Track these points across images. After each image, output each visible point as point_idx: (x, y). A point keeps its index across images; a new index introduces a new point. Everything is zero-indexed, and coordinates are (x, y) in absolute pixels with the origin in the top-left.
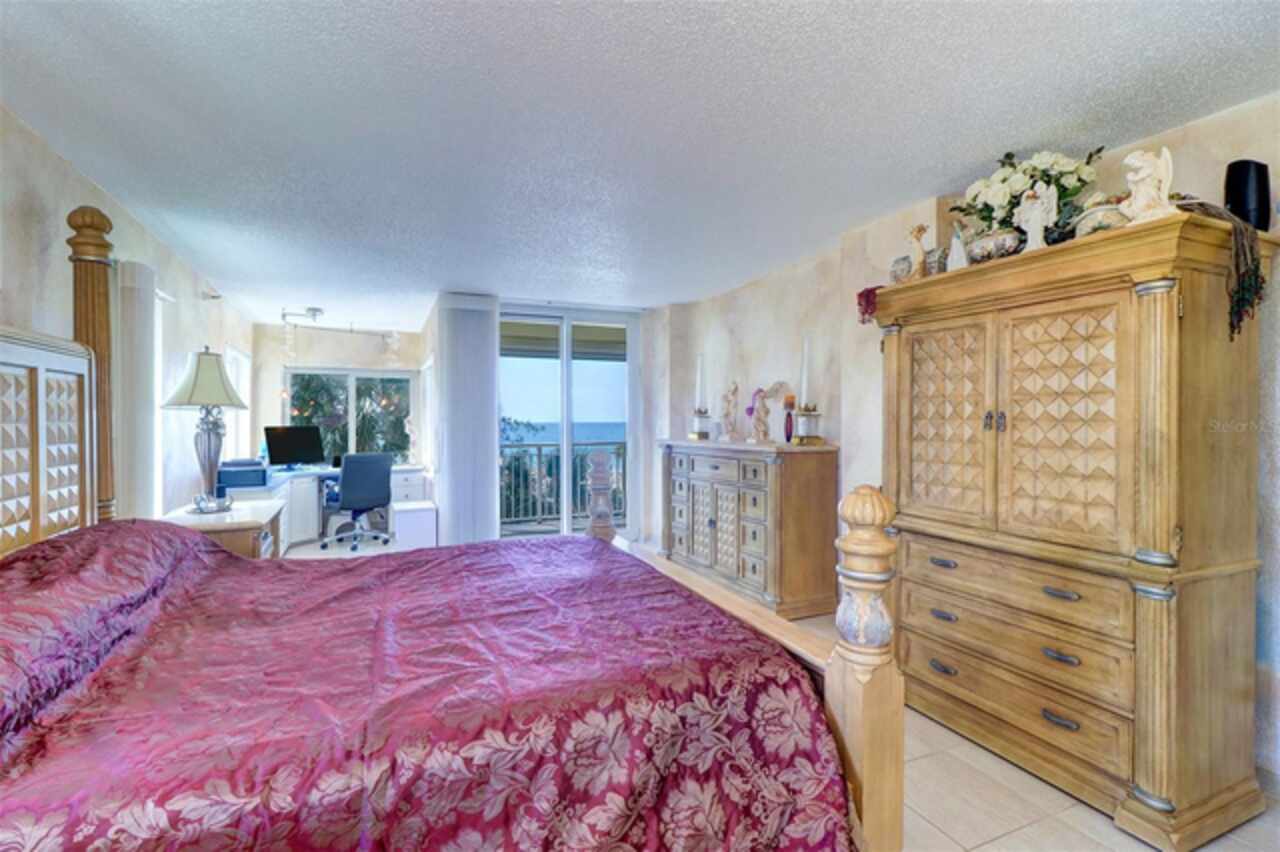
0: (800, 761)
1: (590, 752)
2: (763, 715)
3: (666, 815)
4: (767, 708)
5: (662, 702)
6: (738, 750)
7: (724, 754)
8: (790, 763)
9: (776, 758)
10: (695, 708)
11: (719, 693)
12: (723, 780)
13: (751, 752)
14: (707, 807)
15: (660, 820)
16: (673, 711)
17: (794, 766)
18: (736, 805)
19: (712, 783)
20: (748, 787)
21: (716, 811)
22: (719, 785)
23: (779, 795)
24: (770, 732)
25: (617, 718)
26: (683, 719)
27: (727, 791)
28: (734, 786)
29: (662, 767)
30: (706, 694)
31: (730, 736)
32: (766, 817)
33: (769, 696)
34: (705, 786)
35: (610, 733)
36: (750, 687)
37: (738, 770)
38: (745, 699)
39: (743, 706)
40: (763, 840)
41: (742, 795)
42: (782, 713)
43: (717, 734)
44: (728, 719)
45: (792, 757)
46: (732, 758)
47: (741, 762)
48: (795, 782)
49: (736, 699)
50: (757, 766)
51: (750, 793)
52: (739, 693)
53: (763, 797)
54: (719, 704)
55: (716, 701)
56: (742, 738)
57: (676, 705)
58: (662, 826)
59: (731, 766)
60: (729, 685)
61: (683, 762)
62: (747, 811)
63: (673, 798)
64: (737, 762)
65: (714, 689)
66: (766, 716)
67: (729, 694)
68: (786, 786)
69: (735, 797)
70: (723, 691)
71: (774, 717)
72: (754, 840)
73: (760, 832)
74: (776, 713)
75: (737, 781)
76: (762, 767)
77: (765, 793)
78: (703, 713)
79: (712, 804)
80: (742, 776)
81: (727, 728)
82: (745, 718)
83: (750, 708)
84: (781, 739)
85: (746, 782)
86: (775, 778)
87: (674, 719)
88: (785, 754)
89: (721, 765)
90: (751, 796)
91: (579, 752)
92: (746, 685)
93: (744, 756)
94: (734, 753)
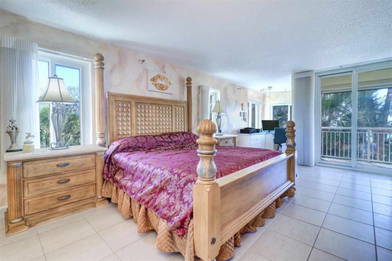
0: (186, 204)
1: (155, 175)
2: (187, 188)
3: (159, 196)
4: (189, 187)
5: (169, 173)
6: (177, 193)
7: (174, 191)
8: (184, 203)
9: (183, 200)
10: (174, 177)
11: (181, 177)
12: (171, 197)
13: (180, 195)
14: (164, 199)
15: (158, 196)
16: (170, 176)
17: (185, 205)
18: (169, 203)
19: (169, 196)
20: (174, 202)
21: (166, 201)
22: (170, 197)
23: (178, 208)
24: (186, 193)
25: (161, 172)
26: (171, 178)
27: (170, 199)
28: (172, 199)
29: (162, 186)
30: (178, 176)
31: (178, 188)
32: (172, 211)
33: (191, 184)
34: (167, 195)
35: (159, 174)
36: (188, 180)
37: (175, 197)
38: (185, 182)
39: (184, 183)
40: (169, 215)
41: (171, 203)
42: (191, 190)
43: (175, 186)
44: (179, 184)
45: (186, 202)
46: (175, 193)
47: (177, 196)
48: (183, 208)
49: (183, 180)
50: (179, 199)
51: (173, 203)
52: (185, 180)
53: (175, 206)
54: (179, 179)
55: (179, 178)
56: (180, 190)
57: (171, 175)
58: (157, 197)
59: (174, 195)
60: (184, 177)
61: (167, 188)
62: (170, 206)
63: (162, 193)
64: (176, 195)
65: (180, 176)
66: (187, 189)
67: (182, 178)
68: (181, 208)
69: (170, 202)
70: (182, 177)
71: (189, 190)
72: (167, 213)
73: (169, 212)
74: (190, 190)
75: (173, 199)
76: (180, 200)
77: (176, 206)
78: (175, 179)
79: (166, 199)
80: (175, 199)
81: (178, 186)
82: (182, 186)
83: (185, 184)
84: (187, 196)
85: (174, 201)
86: (180, 204)
87: (169, 177)
88: (185, 200)
89: (173, 193)
90: (173, 204)
91: (154, 175)
92: (187, 179)
93: (178, 195)
94: (176, 192)
